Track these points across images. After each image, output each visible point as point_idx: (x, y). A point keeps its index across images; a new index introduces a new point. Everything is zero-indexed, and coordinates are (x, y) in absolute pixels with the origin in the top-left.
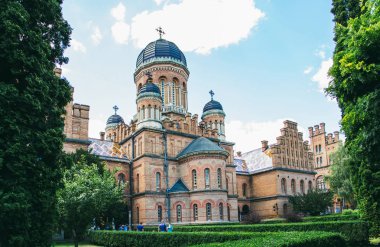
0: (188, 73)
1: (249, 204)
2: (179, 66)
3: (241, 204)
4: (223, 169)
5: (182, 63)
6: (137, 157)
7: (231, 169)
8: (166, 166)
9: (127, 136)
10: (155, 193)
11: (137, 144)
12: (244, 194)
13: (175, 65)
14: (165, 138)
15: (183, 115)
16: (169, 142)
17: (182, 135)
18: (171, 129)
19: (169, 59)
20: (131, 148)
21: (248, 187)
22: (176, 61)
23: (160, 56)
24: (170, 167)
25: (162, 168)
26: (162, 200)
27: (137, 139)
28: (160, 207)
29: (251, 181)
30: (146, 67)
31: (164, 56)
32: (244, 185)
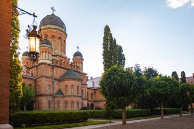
0: (67, 35)
3: (90, 103)
4: (80, 86)
5: (64, 30)
6: (39, 77)
7: (85, 86)
9: (34, 65)
10: (47, 95)
12: (92, 98)
14: (53, 69)
15: (63, 57)
16: (55, 71)
17: (62, 68)
18: (57, 64)
19: (57, 27)
20: (36, 71)
22: (61, 29)
24: (55, 83)
25: (51, 83)
26: (51, 99)
27: (39, 67)
28: (49, 102)
29: (95, 92)
32: (92, 94)
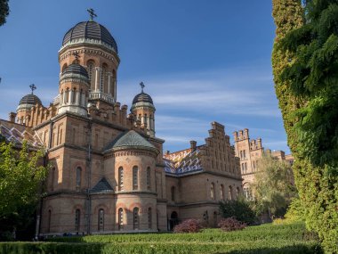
0: (119, 61)
1: (178, 211)
2: (110, 52)
3: (171, 211)
4: (152, 168)
5: (113, 49)
6: (55, 146)
7: (160, 169)
8: (89, 160)
9: (44, 121)
10: (73, 193)
11: (55, 131)
12: (173, 199)
13: (106, 50)
14: (89, 127)
15: (111, 105)
16: (93, 132)
17: (110, 126)
18: (98, 118)
19: (100, 43)
20: (48, 135)
21: (176, 191)
22: (107, 46)
23: (91, 38)
24: (94, 162)
25: (84, 162)
26: (81, 202)
27: (56, 124)
28: (78, 210)
29: (180, 184)
30: (73, 47)
31: (95, 39)
32: (173, 188)
